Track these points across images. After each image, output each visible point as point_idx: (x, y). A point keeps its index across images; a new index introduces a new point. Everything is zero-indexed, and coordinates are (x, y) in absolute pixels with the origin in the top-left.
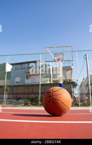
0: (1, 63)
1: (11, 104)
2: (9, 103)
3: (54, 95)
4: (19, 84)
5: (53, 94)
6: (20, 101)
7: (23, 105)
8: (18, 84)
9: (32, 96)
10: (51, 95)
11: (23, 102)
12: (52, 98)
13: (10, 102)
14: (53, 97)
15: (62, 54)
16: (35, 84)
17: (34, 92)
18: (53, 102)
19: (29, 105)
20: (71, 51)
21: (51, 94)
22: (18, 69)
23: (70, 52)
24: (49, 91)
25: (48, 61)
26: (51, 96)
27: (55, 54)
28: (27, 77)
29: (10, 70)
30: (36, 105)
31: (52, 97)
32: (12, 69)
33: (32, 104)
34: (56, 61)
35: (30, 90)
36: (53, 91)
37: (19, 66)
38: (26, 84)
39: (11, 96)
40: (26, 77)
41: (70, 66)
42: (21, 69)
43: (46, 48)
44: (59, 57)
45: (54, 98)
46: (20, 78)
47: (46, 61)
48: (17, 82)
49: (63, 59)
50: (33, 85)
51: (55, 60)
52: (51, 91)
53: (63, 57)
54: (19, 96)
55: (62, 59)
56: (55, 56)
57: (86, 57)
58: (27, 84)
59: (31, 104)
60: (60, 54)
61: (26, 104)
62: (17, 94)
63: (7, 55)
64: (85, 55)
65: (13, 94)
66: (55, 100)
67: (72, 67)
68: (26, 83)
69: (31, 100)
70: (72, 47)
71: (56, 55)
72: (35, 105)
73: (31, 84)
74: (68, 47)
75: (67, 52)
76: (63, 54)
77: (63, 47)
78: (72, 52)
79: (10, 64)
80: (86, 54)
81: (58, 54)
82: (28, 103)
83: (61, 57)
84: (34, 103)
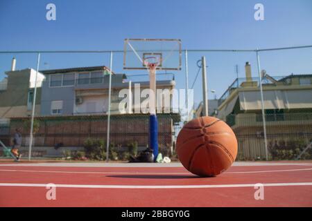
0: (20, 70)
1: (41, 156)
2: (37, 154)
3: (208, 134)
4: (60, 114)
5: (204, 130)
6: (63, 150)
7: (69, 159)
8: (56, 114)
9: (89, 140)
10: (202, 132)
11: (69, 153)
12: (204, 140)
13: (39, 152)
14: (206, 138)
15: (159, 56)
16: (95, 114)
17: (92, 132)
18: (208, 147)
19: (83, 158)
20: (178, 49)
21: (200, 131)
22: (58, 83)
23: (175, 51)
24: (196, 126)
25: (128, 68)
26: (202, 135)
27: (144, 54)
28: (77, 101)
29: (39, 85)
30: (97, 159)
31: (203, 137)
32: (43, 82)
33: (89, 157)
34: (146, 69)
35: (84, 128)
36: (205, 125)
37: (62, 77)
38: (75, 115)
39: (42, 140)
40: (75, 101)
41: (170, 81)
42: (66, 82)
43: (126, 39)
44: (153, 61)
45: (209, 139)
46: (61, 101)
47: (125, 68)
48: (55, 111)
49: (160, 66)
50: (91, 116)
51: (144, 66)
52: (200, 125)
53: (161, 61)
54: (59, 140)
55: (159, 64)
56: (144, 59)
57: (203, 64)
58: (77, 115)
59: (86, 156)
60: (154, 54)
61: (76, 158)
62: (55, 135)
63: (38, 52)
64: (201, 59)
65: (47, 135)
66: (211, 142)
67: (173, 83)
68: (74, 112)
69: (85, 147)
70: (180, 40)
71: (146, 56)
72: (95, 158)
73: (86, 115)
74: (172, 40)
75: (170, 51)
76: (161, 54)
77: (161, 40)
78: (180, 51)
79: (40, 72)
80: (203, 58)
81: (150, 54)
82: (80, 155)
83: (156, 60)
84: (92, 155)
